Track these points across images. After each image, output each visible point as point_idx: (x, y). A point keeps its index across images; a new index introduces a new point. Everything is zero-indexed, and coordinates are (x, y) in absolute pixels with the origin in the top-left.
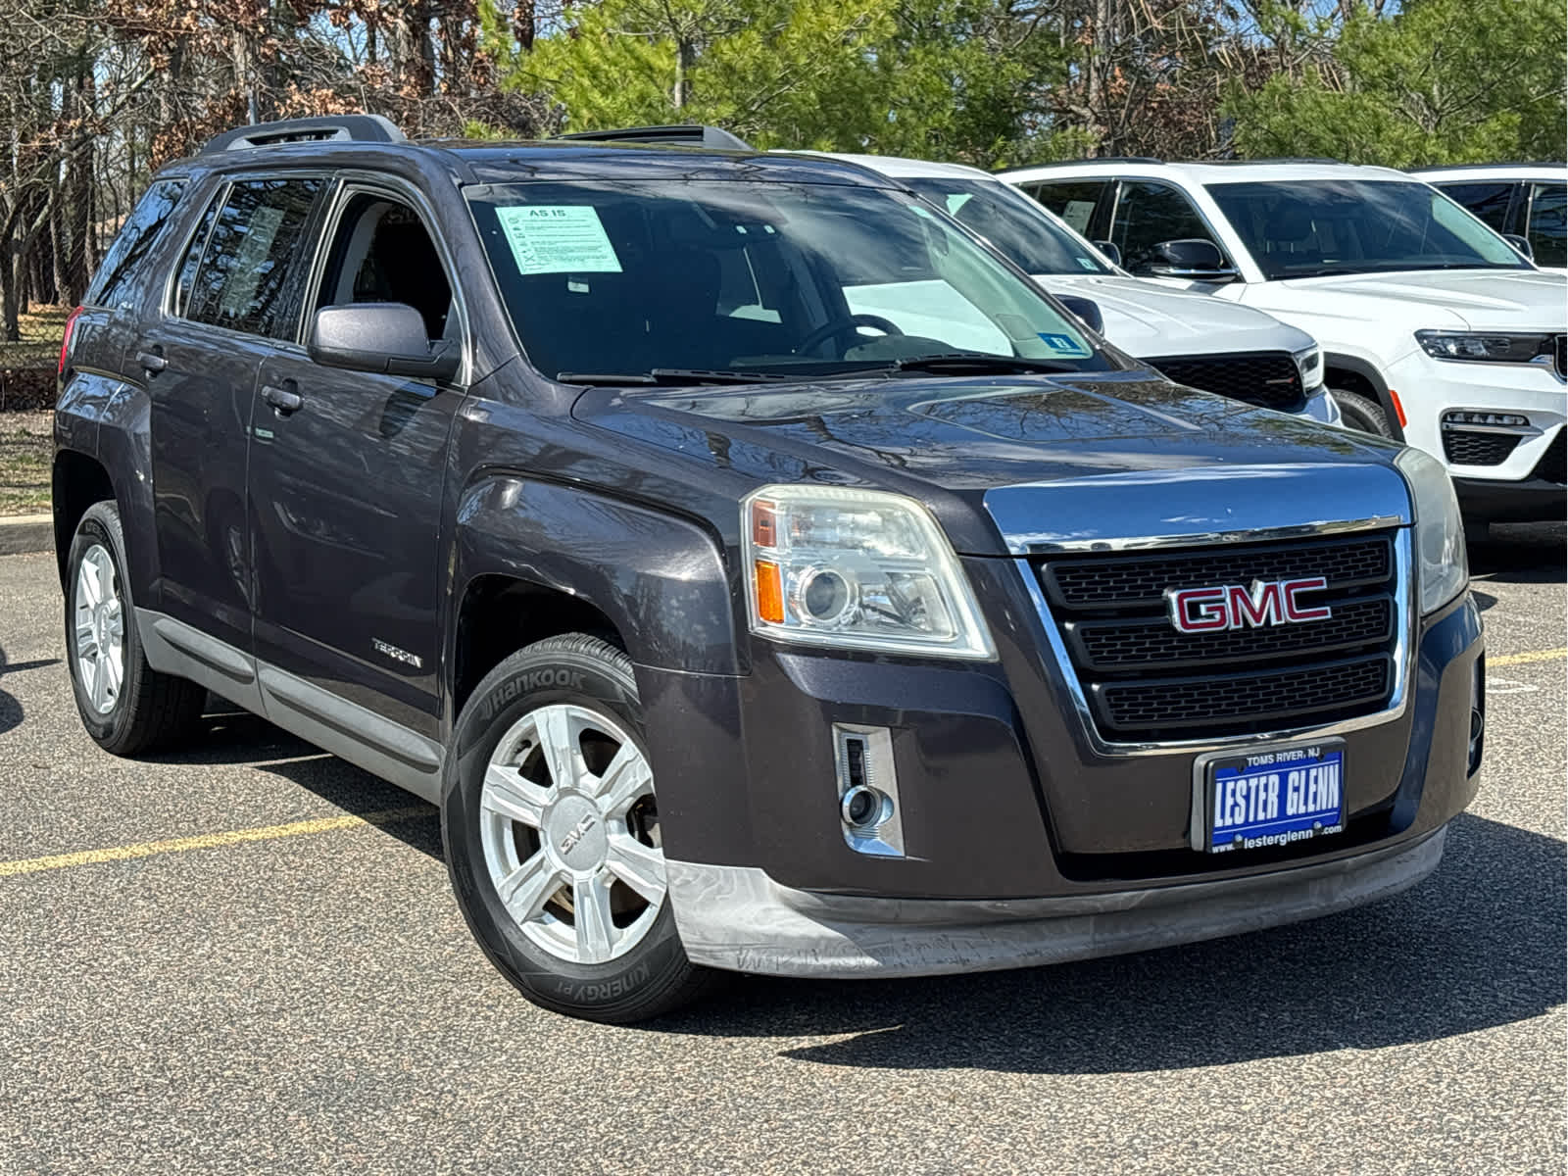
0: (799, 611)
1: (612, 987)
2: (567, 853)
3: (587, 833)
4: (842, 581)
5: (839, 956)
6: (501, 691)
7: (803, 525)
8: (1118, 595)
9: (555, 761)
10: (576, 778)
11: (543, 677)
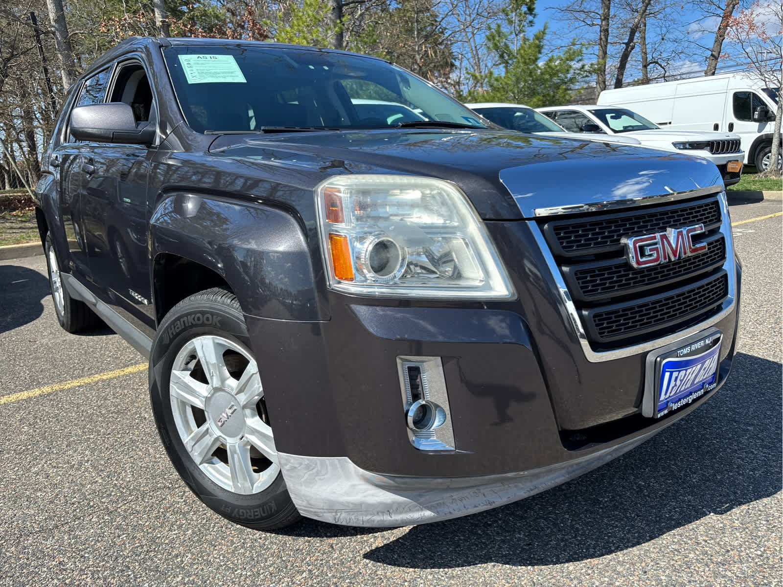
0: (365, 271)
1: (254, 512)
2: (222, 426)
3: (232, 415)
4: (395, 245)
5: (406, 512)
6: (173, 326)
7: (362, 207)
8: (577, 246)
9: (209, 370)
10: (223, 380)
11: (196, 319)
